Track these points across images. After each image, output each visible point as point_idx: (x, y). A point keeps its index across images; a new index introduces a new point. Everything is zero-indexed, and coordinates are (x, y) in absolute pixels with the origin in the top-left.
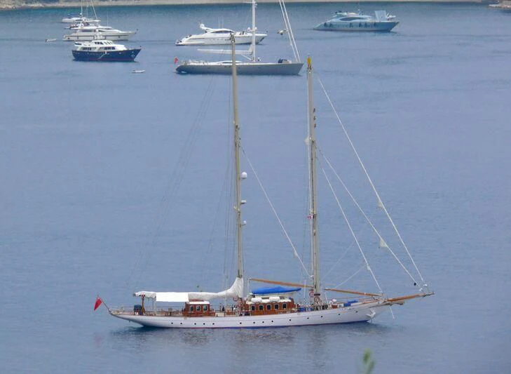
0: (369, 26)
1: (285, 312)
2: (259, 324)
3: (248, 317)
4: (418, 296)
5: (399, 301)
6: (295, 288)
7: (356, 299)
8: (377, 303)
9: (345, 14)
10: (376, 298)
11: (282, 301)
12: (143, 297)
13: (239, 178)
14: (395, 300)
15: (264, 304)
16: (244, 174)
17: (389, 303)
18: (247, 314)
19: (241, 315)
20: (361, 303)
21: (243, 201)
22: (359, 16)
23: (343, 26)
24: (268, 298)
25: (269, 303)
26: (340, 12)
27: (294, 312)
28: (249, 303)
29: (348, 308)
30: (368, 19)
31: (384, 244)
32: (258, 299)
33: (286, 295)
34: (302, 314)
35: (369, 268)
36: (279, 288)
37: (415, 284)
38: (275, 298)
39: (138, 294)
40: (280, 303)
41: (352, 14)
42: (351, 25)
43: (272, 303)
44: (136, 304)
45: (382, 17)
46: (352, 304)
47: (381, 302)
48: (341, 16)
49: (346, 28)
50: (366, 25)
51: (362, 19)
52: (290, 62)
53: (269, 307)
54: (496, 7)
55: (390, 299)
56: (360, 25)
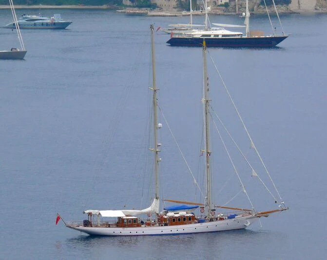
0: (49, 25)
1: (191, 223)
2: (175, 232)
3: (167, 227)
4: (278, 211)
5: (266, 214)
6: (195, 206)
7: (237, 213)
8: (251, 216)
9: (29, 16)
10: (250, 212)
11: (188, 215)
12: (90, 214)
13: (156, 128)
14: (262, 213)
15: (176, 217)
16: (160, 125)
17: (258, 216)
18: (166, 225)
19: (162, 225)
20: (241, 216)
21: (159, 144)
22: (40, 18)
23: (28, 25)
24: (178, 213)
25: (179, 217)
26: (24, 15)
27: (196, 223)
28: (166, 217)
29: (233, 220)
30: (47, 20)
31: (254, 174)
32: (171, 214)
33: (190, 211)
34: (204, 224)
35: (245, 191)
36: (184, 206)
37: (276, 202)
38: (182, 213)
39: (87, 211)
40: (187, 216)
41: (34, 17)
42: (35, 24)
43: (181, 217)
44: (85, 219)
45: (58, 18)
46: (236, 217)
47: (254, 215)
48: (26, 18)
49: (31, 27)
50: (47, 24)
51: (43, 20)
52: (19, 50)
53: (179, 220)
54: (122, 12)
55: (259, 213)
56: (42, 24)
